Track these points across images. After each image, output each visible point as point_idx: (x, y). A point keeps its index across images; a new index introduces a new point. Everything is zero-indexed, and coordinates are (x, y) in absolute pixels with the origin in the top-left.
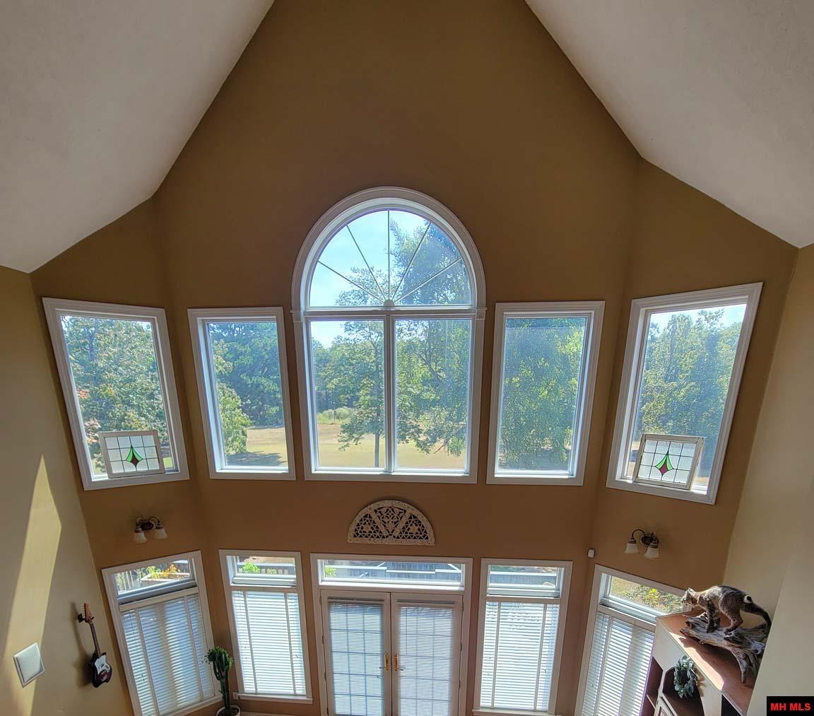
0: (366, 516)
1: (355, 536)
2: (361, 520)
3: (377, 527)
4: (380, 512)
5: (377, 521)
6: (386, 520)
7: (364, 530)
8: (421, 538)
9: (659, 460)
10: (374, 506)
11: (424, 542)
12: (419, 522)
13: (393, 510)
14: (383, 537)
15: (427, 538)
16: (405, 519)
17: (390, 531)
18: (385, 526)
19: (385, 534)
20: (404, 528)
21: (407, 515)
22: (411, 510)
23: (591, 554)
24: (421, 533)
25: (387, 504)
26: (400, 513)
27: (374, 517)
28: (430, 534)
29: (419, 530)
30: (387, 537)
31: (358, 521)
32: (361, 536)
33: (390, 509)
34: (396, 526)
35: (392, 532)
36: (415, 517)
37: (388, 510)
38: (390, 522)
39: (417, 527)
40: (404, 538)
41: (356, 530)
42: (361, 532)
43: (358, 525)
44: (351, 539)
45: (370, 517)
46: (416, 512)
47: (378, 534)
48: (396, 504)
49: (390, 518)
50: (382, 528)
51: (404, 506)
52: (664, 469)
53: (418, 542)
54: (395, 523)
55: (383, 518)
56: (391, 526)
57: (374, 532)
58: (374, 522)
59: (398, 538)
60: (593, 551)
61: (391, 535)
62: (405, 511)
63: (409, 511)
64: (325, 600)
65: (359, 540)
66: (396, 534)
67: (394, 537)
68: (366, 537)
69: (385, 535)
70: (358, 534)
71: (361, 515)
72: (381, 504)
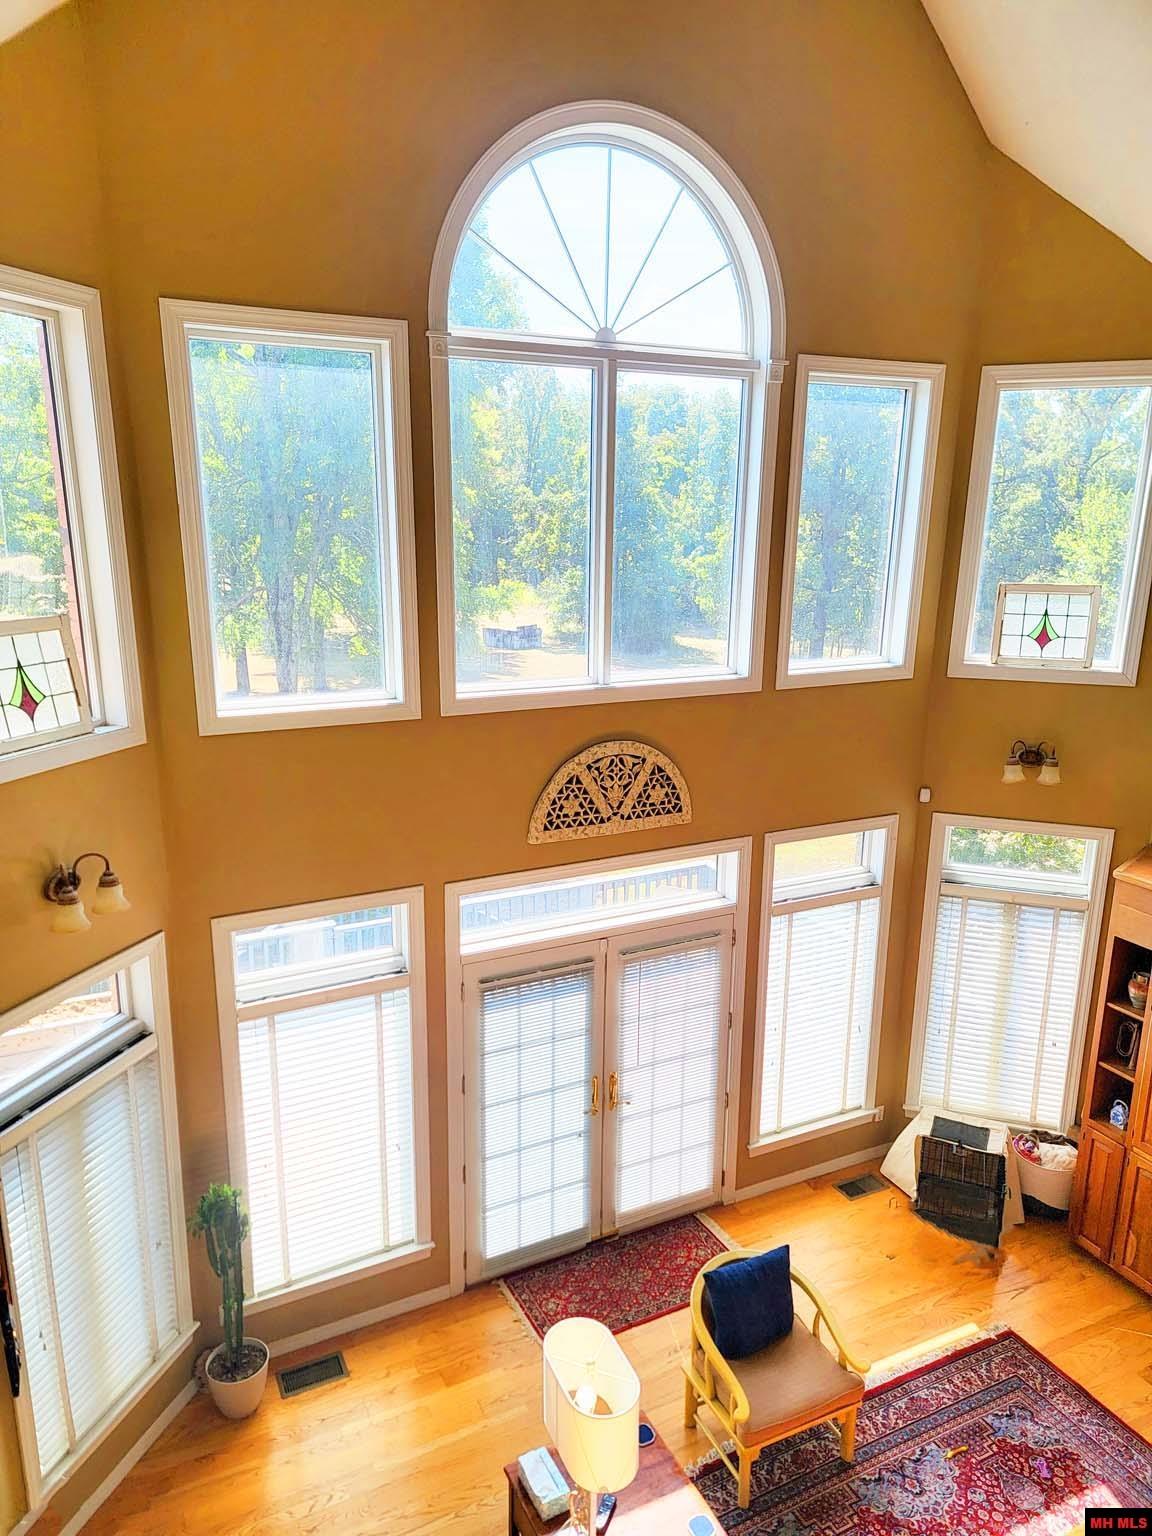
0: (570, 782)
1: (546, 828)
2: (561, 792)
3: (591, 802)
4: (597, 769)
5: (592, 788)
6: (608, 784)
7: (565, 811)
8: (669, 812)
9: (1033, 625)
10: (586, 758)
11: (675, 818)
12: (668, 778)
13: (621, 761)
14: (602, 821)
15: (680, 810)
16: (643, 778)
17: (615, 805)
18: (605, 796)
19: (605, 813)
20: (640, 796)
21: (648, 768)
22: (654, 758)
23: (925, 796)
24: (669, 802)
25: (612, 749)
26: (634, 765)
27: (587, 781)
28: (685, 800)
29: (667, 795)
30: (609, 819)
31: (554, 795)
32: (558, 827)
33: (617, 760)
34: (626, 795)
35: (619, 807)
36: (660, 770)
37: (612, 761)
38: (616, 786)
39: (664, 791)
40: (639, 816)
41: (549, 814)
42: (558, 817)
43: (554, 803)
44: (537, 836)
45: (579, 782)
46: (663, 761)
47: (591, 816)
48: (629, 748)
49: (616, 779)
50: (600, 803)
51: (643, 750)
52: (1043, 639)
53: (665, 820)
54: (625, 787)
55: (602, 780)
56: (616, 794)
57: (586, 813)
58: (585, 792)
59: (629, 818)
60: (928, 791)
61: (615, 814)
62: (644, 760)
63: (650, 760)
64: (473, 986)
65: (554, 836)
66: (626, 810)
67: (622, 817)
68: (569, 826)
69: (605, 817)
70: (551, 823)
71: (561, 779)
72: (598, 751)
